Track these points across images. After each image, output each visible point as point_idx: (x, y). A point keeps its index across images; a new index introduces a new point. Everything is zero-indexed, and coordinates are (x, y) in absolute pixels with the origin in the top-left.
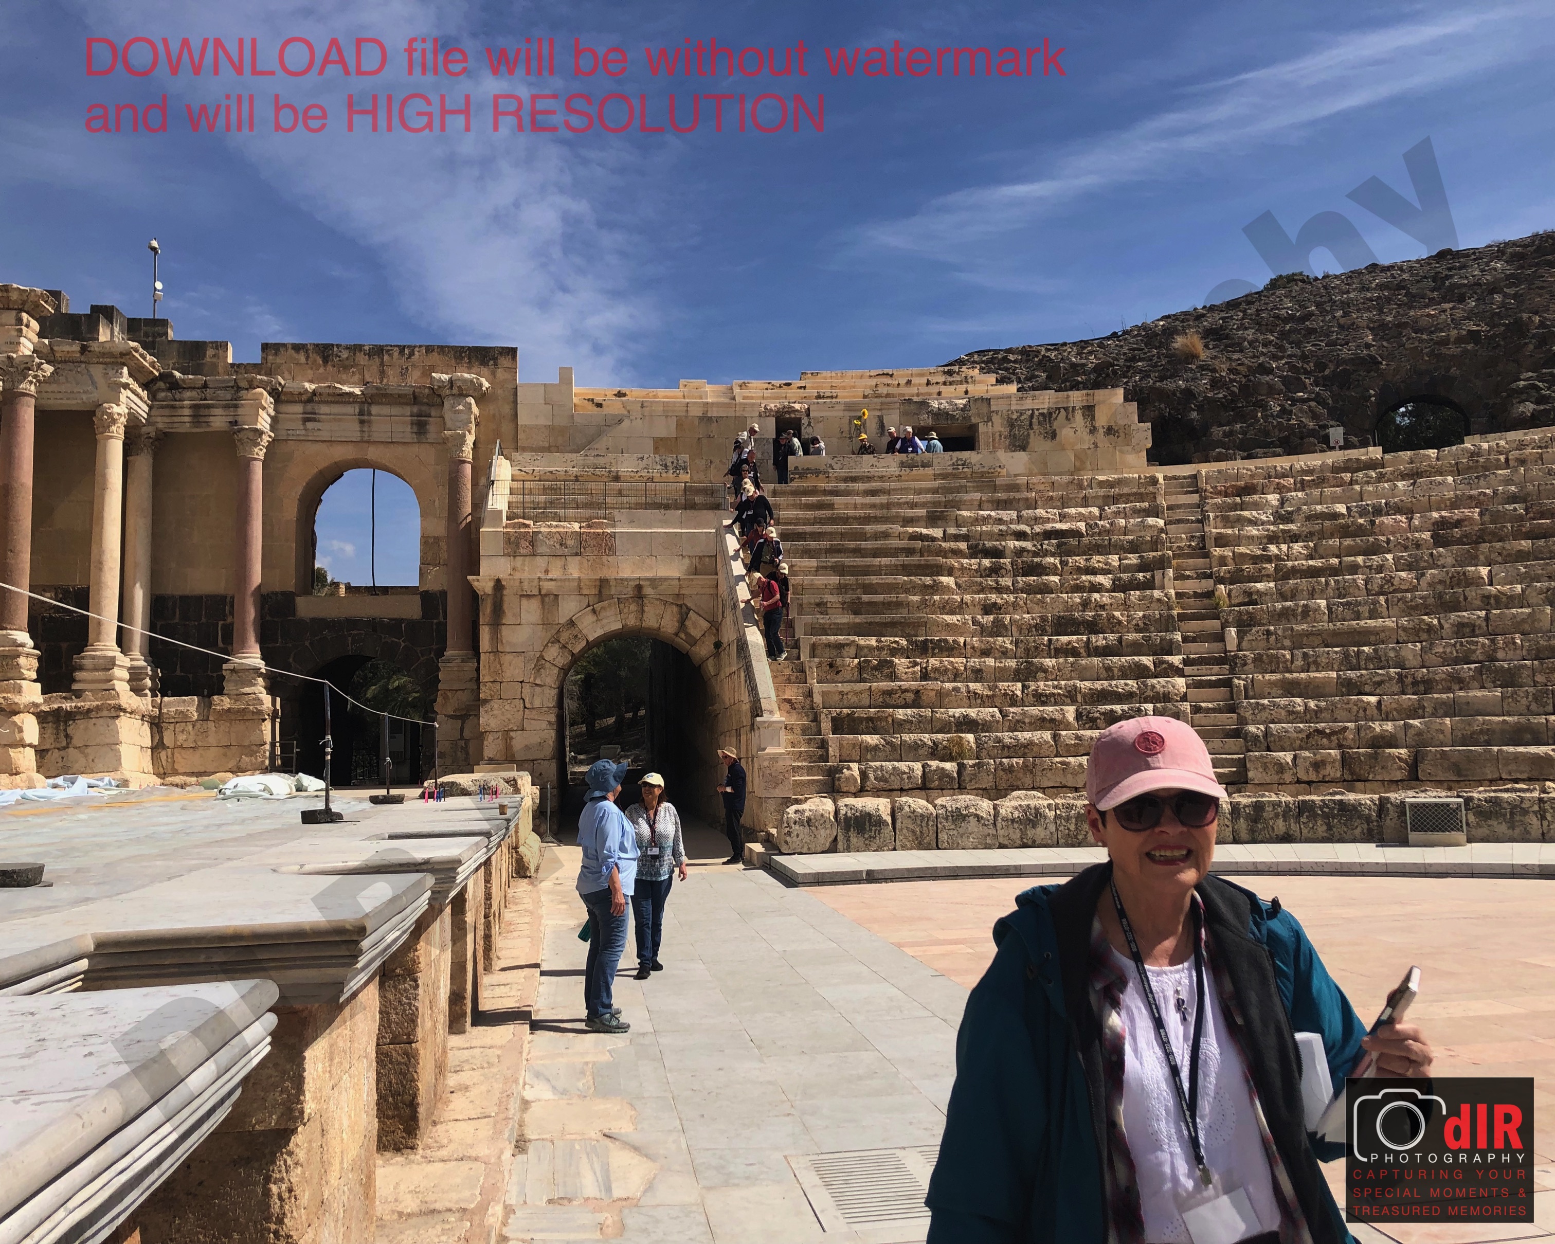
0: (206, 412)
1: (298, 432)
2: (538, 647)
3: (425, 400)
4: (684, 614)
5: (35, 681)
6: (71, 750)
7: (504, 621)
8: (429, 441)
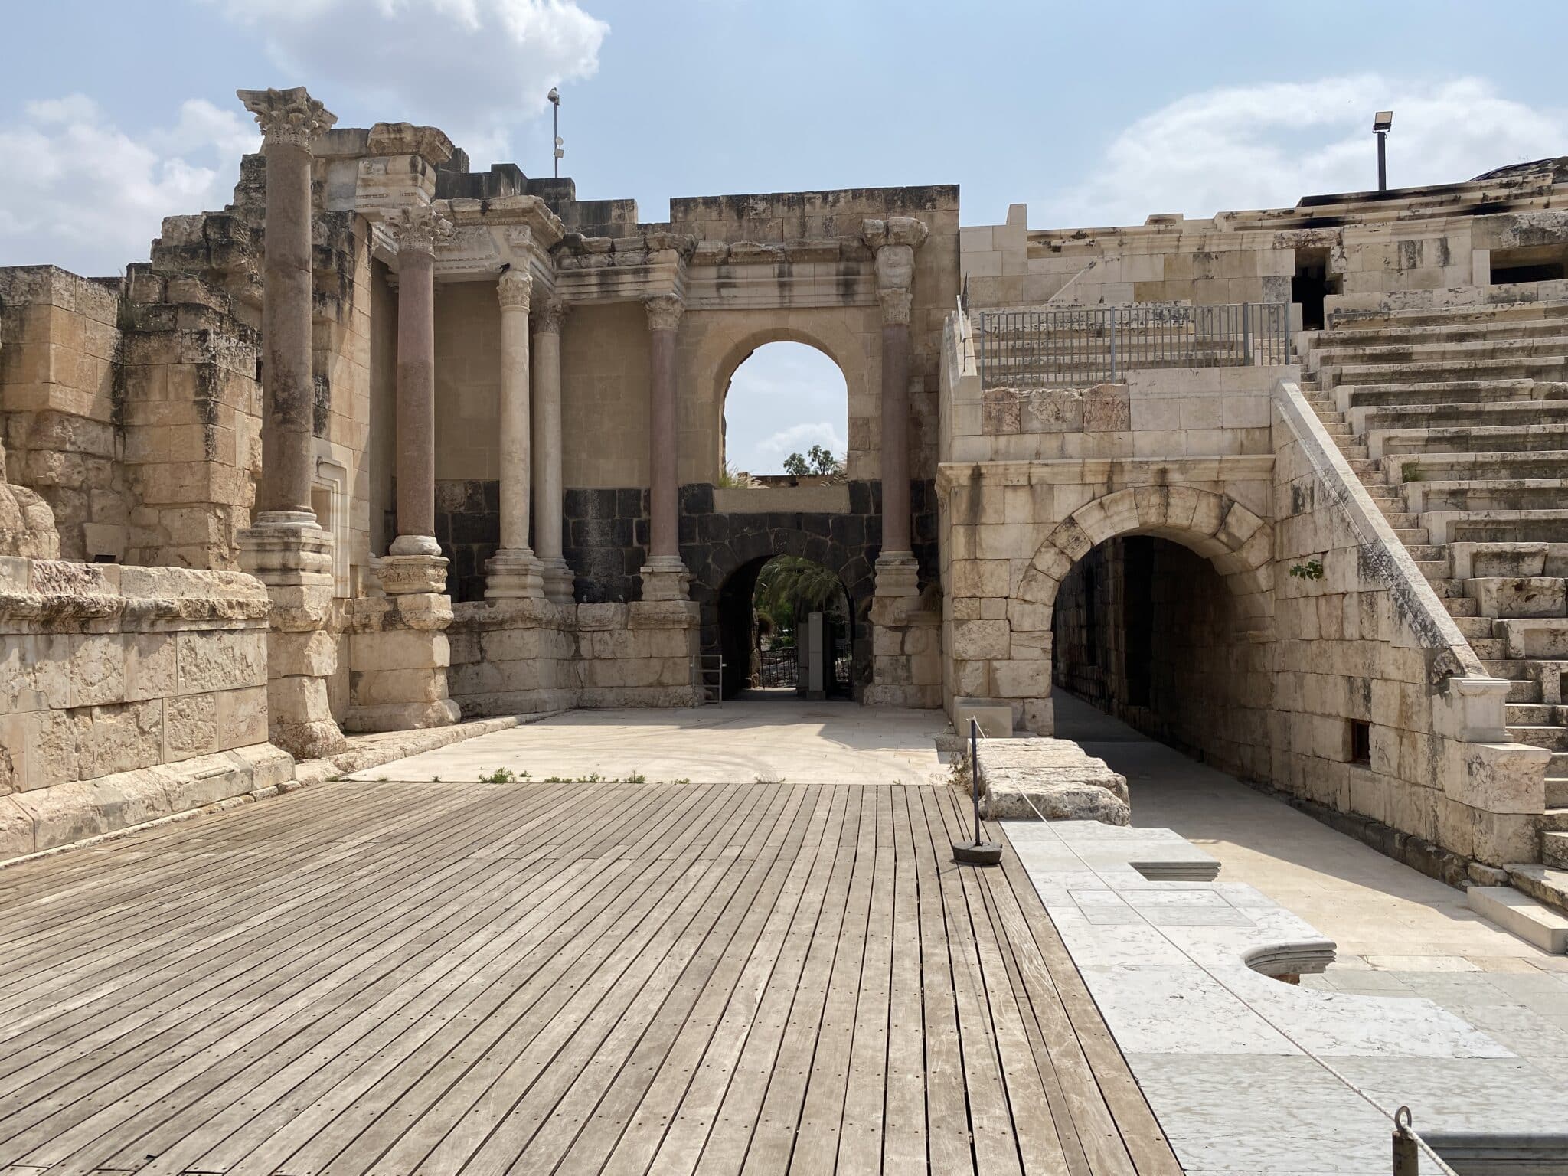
0: (614, 279)
1: (712, 301)
2: (1028, 552)
3: (854, 255)
4: (1226, 507)
5: (444, 593)
6: (485, 665)
7: (984, 520)
8: (857, 303)
